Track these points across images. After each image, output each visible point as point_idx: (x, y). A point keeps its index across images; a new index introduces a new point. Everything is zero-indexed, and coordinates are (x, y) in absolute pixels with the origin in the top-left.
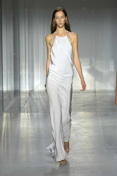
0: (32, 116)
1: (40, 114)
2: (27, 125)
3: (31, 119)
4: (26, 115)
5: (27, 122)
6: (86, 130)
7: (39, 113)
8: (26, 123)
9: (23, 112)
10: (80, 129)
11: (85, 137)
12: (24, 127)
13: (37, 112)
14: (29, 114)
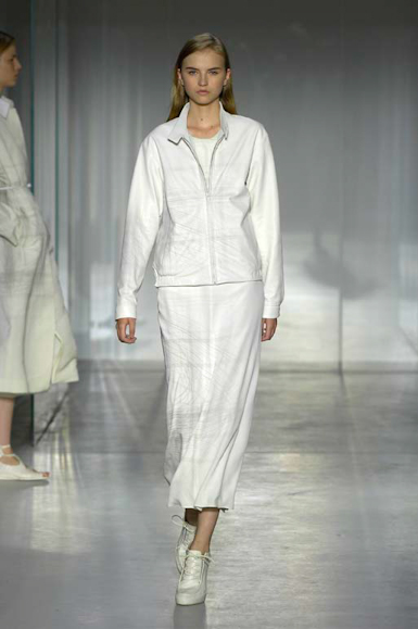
0: (79, 466)
1: (115, 459)
2: (61, 502)
3: (77, 480)
4: (57, 464)
5: (60, 492)
6: (303, 530)
7: (111, 457)
8: (56, 496)
9: (46, 452)
10: (278, 524)
11: (300, 556)
12: (49, 510)
13: (103, 450)
14: (69, 457)
